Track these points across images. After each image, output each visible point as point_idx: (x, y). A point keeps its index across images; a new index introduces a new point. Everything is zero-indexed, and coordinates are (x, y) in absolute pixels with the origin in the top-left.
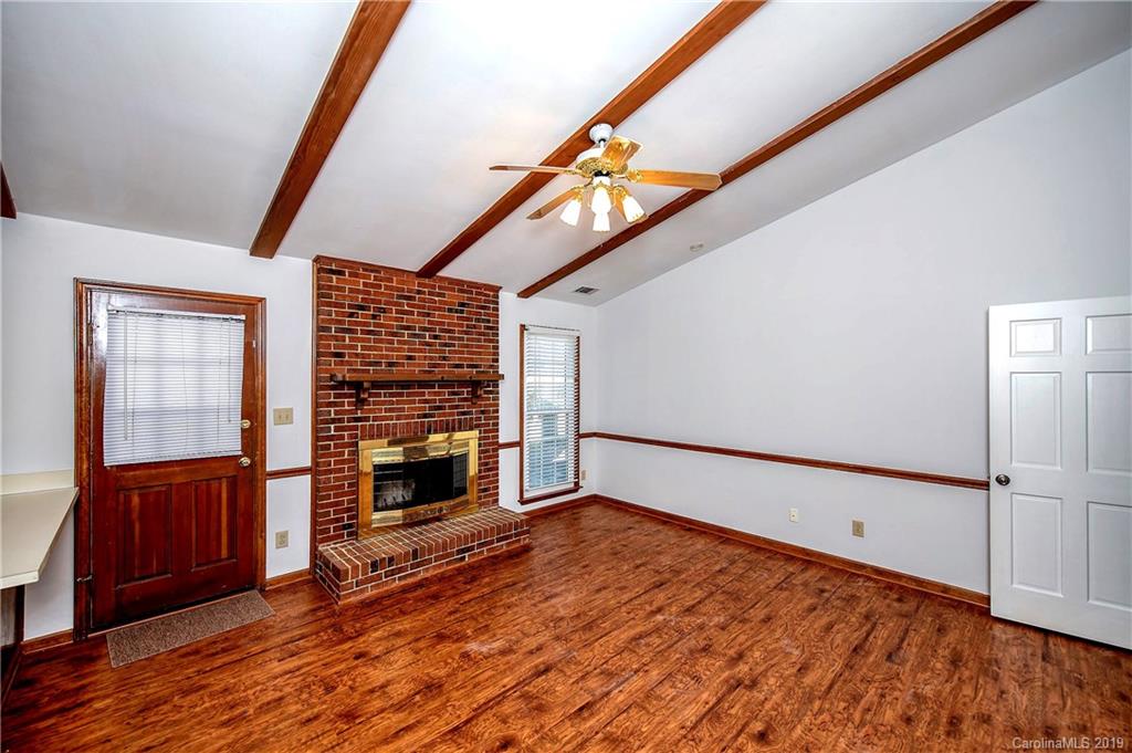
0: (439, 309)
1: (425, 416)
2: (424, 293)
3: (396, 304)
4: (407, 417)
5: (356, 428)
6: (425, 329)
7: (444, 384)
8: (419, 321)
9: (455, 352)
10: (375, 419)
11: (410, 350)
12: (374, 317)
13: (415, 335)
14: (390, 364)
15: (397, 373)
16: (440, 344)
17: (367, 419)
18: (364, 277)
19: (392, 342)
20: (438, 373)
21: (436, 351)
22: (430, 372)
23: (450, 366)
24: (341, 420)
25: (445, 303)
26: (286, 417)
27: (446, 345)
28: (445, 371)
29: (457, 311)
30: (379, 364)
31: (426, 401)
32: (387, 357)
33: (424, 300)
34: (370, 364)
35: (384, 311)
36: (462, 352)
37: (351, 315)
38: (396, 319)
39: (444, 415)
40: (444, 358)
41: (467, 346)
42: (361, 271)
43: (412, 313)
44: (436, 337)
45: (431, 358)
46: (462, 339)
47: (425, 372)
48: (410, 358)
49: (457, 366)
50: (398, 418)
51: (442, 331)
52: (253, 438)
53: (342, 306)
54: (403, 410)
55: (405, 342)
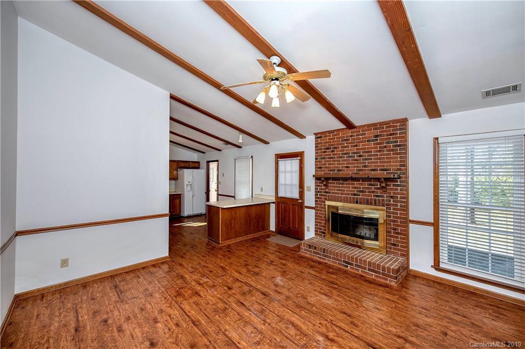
0: (362, 142)
1: (355, 195)
2: (354, 136)
3: (341, 144)
4: (346, 194)
5: (326, 196)
6: (355, 153)
7: (364, 180)
8: (351, 150)
9: (372, 163)
10: (333, 193)
11: (347, 164)
12: (332, 151)
13: (349, 157)
14: (339, 170)
15: (342, 174)
16: (363, 160)
17: (330, 193)
18: (329, 136)
19: (339, 161)
20: (362, 174)
21: (361, 163)
22: (357, 174)
23: (368, 170)
24: (321, 192)
25: (366, 138)
26: (309, 189)
27: (366, 159)
28: (366, 173)
29: (373, 141)
30: (334, 170)
31: (355, 188)
32: (337, 167)
33: (354, 139)
34: (331, 171)
35: (336, 148)
36: (377, 162)
37: (324, 152)
38: (341, 151)
39: (365, 195)
40: (365, 166)
41: (380, 159)
42: (328, 134)
43: (348, 147)
44: (360, 156)
45: (358, 167)
46: (377, 155)
47: (354, 173)
48: (347, 167)
49: (373, 170)
50: (342, 194)
51: (363, 152)
52: (302, 194)
53: (321, 149)
54: (344, 190)
55: (345, 160)
